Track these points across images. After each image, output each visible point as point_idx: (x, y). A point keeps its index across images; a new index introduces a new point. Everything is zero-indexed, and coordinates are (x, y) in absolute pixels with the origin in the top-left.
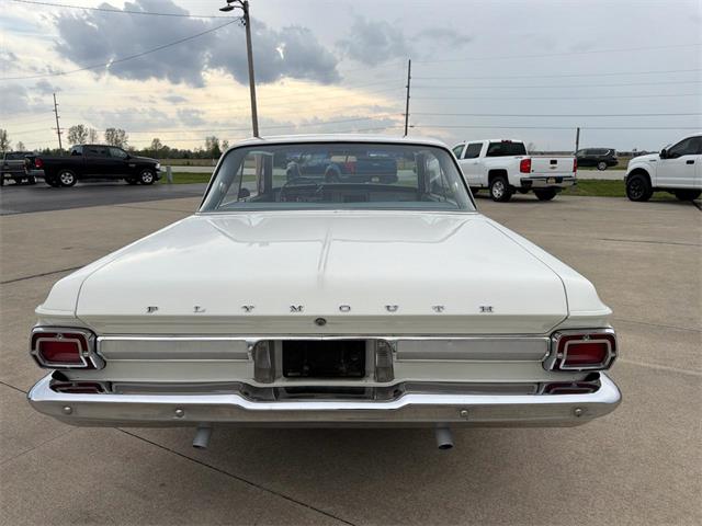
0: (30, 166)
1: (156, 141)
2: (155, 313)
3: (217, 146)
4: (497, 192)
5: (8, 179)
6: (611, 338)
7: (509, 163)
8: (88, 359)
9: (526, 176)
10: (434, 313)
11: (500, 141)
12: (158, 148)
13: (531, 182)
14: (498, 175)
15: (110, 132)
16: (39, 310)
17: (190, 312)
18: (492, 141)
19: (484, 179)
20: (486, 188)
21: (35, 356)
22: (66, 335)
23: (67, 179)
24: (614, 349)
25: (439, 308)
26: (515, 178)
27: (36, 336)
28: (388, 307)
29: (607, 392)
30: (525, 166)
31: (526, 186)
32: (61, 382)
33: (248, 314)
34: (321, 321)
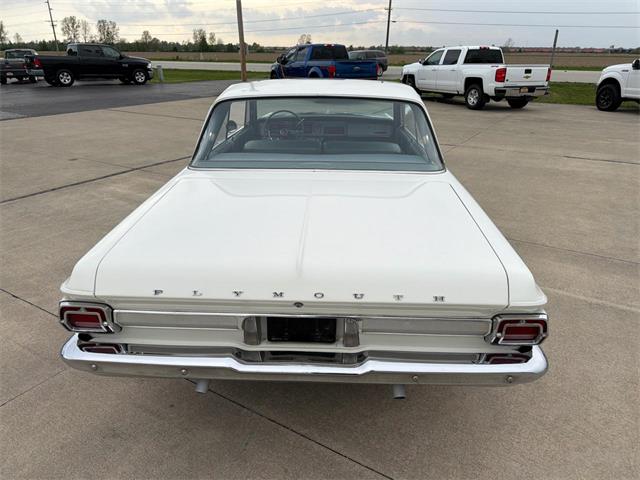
0: (30, 66)
1: (146, 34)
2: (160, 295)
3: (203, 39)
4: (472, 100)
5: (11, 77)
6: (543, 323)
7: (485, 71)
8: (107, 327)
9: (500, 85)
10: (394, 301)
11: (478, 47)
12: (149, 40)
13: (505, 91)
14: (474, 83)
15: (102, 25)
16: (64, 288)
17: (190, 295)
18: (471, 48)
19: (460, 87)
20: (461, 95)
21: (63, 324)
22: (88, 310)
23: (66, 79)
24: (545, 330)
25: (398, 297)
26: (490, 86)
27: (63, 310)
28: (356, 295)
29: (536, 362)
30: (500, 76)
31: (500, 94)
32: (85, 343)
33: (238, 298)
34: (299, 304)
